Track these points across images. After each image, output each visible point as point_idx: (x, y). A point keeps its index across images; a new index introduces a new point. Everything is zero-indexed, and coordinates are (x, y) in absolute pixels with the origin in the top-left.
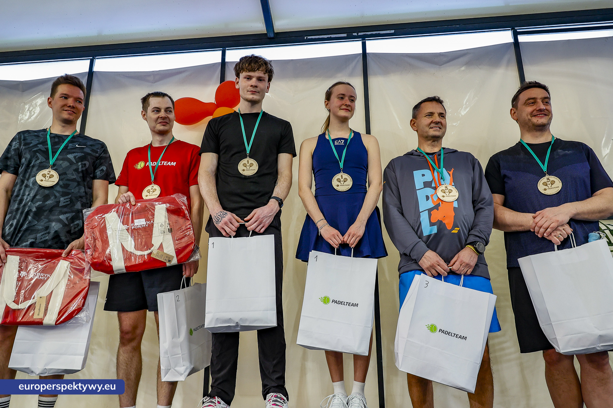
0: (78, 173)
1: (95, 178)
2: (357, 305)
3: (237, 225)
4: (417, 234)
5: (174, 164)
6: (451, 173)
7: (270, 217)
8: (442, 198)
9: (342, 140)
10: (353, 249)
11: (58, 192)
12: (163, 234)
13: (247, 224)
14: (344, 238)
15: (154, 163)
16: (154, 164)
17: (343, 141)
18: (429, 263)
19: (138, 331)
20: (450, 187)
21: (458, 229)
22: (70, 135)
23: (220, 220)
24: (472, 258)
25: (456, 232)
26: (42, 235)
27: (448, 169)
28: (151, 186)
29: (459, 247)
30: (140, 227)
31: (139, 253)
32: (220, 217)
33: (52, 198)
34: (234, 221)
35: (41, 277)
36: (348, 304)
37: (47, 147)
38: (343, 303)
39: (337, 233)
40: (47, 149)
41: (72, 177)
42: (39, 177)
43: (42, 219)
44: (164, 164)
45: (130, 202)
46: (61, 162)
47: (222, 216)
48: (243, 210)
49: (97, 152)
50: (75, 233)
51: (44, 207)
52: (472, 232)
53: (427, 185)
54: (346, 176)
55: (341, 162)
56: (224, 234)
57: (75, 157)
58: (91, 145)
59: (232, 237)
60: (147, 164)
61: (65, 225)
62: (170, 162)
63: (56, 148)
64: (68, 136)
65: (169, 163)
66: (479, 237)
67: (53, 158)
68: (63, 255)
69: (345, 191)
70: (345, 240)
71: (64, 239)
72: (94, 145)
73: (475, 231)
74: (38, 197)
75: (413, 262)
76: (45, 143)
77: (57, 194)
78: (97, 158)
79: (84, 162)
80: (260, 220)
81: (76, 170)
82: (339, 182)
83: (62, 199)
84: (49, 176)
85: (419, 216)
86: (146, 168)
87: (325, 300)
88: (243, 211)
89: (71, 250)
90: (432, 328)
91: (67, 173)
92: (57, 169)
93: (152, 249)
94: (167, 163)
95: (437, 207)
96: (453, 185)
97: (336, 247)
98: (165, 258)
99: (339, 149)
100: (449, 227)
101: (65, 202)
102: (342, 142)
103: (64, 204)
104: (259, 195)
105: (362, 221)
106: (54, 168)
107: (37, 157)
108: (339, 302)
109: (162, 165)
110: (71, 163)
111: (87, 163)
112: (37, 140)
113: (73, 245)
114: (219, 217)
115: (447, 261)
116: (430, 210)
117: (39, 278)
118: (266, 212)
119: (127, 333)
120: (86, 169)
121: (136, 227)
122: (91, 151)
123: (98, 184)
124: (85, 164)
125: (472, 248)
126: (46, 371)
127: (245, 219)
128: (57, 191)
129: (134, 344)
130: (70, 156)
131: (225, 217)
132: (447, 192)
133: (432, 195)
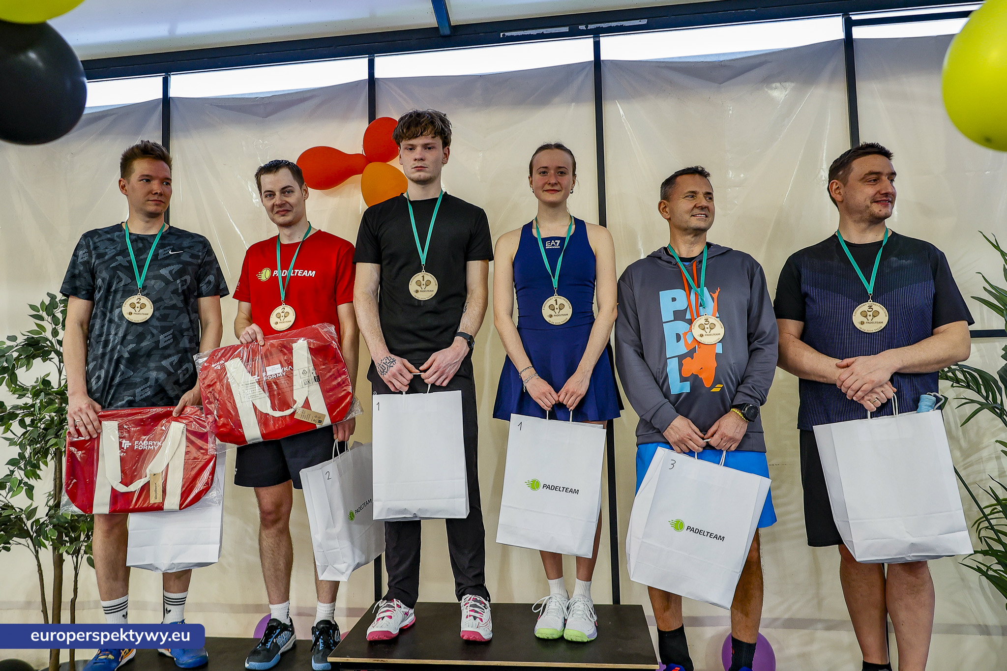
0: (179, 295)
1: (200, 295)
2: (577, 492)
3: (410, 376)
4: (662, 390)
5: (312, 274)
6: (715, 296)
7: (456, 365)
8: (699, 339)
9: (556, 241)
10: (571, 412)
11: (156, 327)
12: (307, 385)
13: (423, 375)
14: (559, 396)
15: (284, 271)
16: (284, 274)
17: (558, 242)
18: (678, 436)
19: (284, 509)
20: (712, 320)
21: (722, 386)
22: (157, 234)
23: (386, 370)
24: (739, 428)
25: (718, 390)
26: (142, 390)
27: (711, 290)
28: (281, 307)
29: (722, 409)
30: (275, 377)
31: (278, 414)
32: (386, 366)
33: (149, 337)
34: (405, 371)
35: (149, 446)
36: (565, 489)
37: (128, 259)
38: (559, 488)
39: (549, 390)
40: (130, 262)
41: (171, 303)
42: (126, 309)
43: (138, 369)
44: (299, 275)
45: (257, 341)
46: (153, 282)
47: (389, 365)
48: (418, 353)
49: (197, 257)
50: (185, 382)
51: (138, 350)
52: (741, 388)
53: (679, 315)
54: (562, 300)
55: (554, 278)
56: (392, 389)
57: (170, 272)
58: (189, 248)
59: (404, 393)
60: (274, 274)
61: (169, 374)
62: (306, 271)
63: (142, 259)
64: (154, 236)
65: (305, 273)
66: (750, 396)
67: (140, 276)
68: (174, 414)
69: (562, 323)
70: (561, 399)
71: (172, 394)
72: (192, 247)
73: (745, 387)
74: (129, 337)
75: (654, 432)
76: (124, 252)
77: (155, 331)
78: (200, 266)
79: (183, 279)
80: (441, 370)
81: (175, 292)
82: (553, 310)
83: (162, 337)
84: (138, 305)
85: (665, 364)
86: (273, 279)
87: (534, 485)
88: (417, 355)
89: (185, 407)
90: (678, 525)
91: (164, 297)
92: (150, 294)
93: (294, 407)
94: (303, 272)
95: (691, 353)
96: (717, 317)
97: (548, 409)
98: (314, 418)
99: (552, 255)
100: (707, 384)
101: (166, 341)
102: (556, 243)
103: (166, 344)
104: (438, 331)
105: (585, 373)
106: (145, 292)
107: (119, 277)
108: (553, 487)
109: (295, 275)
110: (168, 282)
111: (188, 278)
112: (114, 249)
113: (186, 400)
114: (384, 365)
115: (704, 429)
116: (681, 358)
117: (147, 448)
118: (449, 358)
119: (270, 513)
120: (188, 287)
121: (270, 378)
122: (191, 257)
123: (206, 303)
124: (185, 281)
125: (740, 414)
126: (173, 566)
127: (421, 368)
128: (153, 326)
129: (280, 525)
130: (164, 272)
131: (392, 366)
132: (707, 328)
133: (685, 334)
